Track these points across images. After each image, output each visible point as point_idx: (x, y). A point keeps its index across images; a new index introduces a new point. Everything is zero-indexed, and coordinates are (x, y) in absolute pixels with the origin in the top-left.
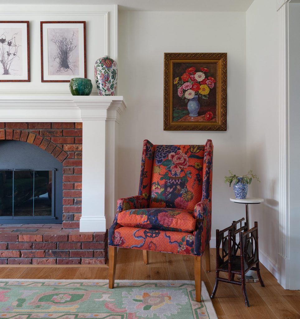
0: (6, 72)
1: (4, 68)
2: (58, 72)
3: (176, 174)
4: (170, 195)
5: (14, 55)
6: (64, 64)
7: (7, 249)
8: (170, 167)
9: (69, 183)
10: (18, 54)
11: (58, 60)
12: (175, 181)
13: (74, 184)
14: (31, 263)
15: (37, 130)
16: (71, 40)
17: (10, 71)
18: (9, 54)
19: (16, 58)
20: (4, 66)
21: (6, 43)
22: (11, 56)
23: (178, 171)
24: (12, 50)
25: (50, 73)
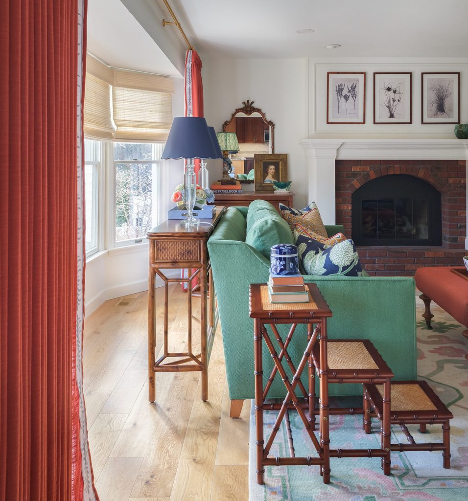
0: (392, 116)
1: (390, 112)
2: (435, 115)
5: (399, 101)
6: (441, 108)
9: (453, 211)
10: (402, 100)
11: (435, 105)
13: (457, 212)
15: (427, 166)
16: (447, 89)
17: (395, 115)
18: (394, 101)
19: (400, 104)
20: (390, 111)
21: (392, 91)
22: (396, 102)
24: (397, 97)
25: (429, 116)
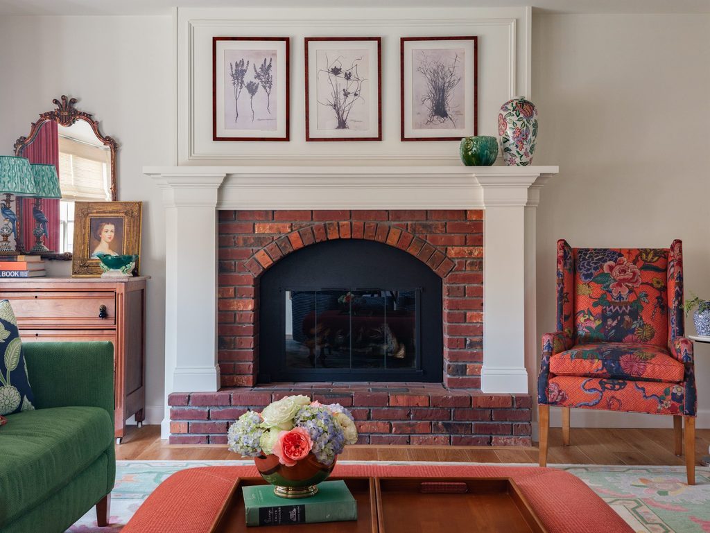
0: (342, 124)
1: (339, 118)
2: (429, 123)
3: (620, 297)
4: (613, 331)
5: (356, 95)
6: (440, 110)
7: (369, 418)
8: (608, 286)
9: (456, 312)
10: (362, 93)
11: (429, 103)
12: (621, 308)
13: (465, 314)
14: (409, 443)
15: (403, 223)
16: (452, 69)
17: (348, 123)
18: (346, 95)
19: (359, 100)
20: (338, 114)
21: (342, 75)
22: (351, 97)
23: (625, 292)
24: (352, 87)
25: (418, 126)
